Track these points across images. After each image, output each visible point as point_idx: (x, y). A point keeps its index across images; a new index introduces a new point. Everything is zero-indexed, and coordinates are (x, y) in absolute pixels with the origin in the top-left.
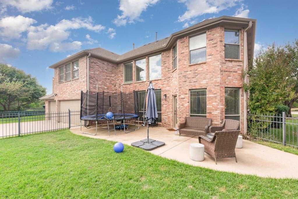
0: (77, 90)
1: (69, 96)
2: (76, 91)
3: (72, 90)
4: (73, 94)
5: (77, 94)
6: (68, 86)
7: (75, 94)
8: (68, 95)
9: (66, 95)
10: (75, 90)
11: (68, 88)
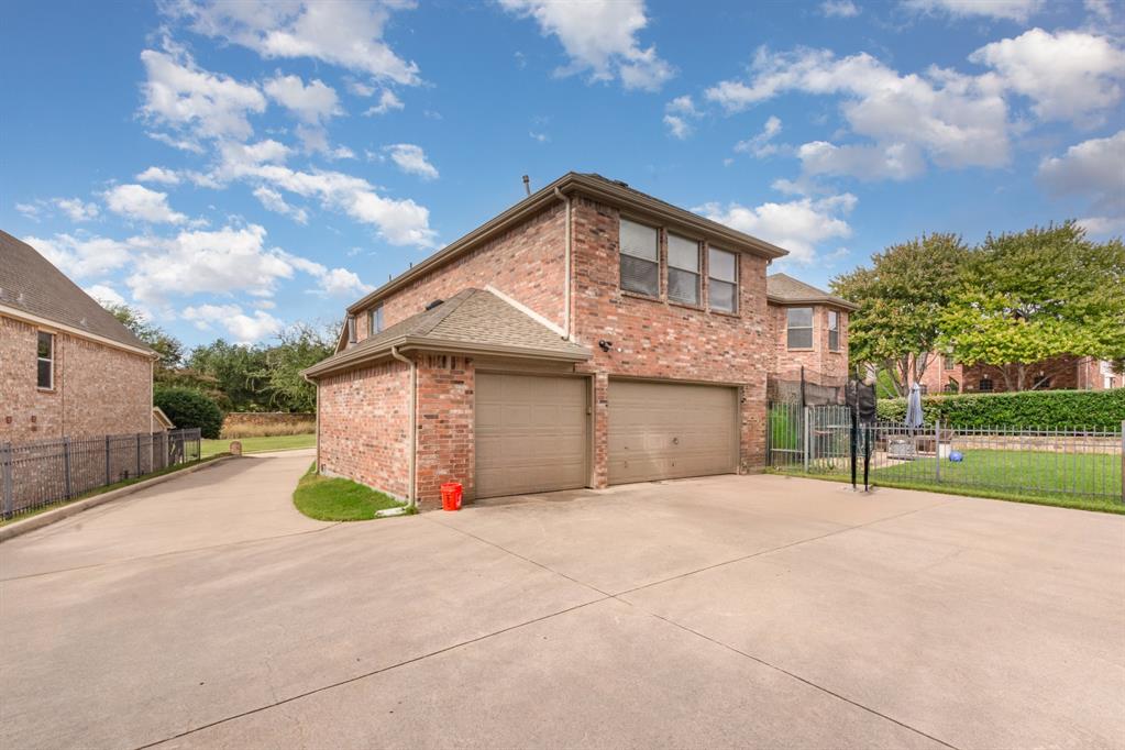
0: (732, 353)
1: (692, 366)
2: (727, 356)
3: (709, 347)
4: (715, 364)
5: (733, 366)
6: (687, 326)
7: (727, 366)
8: (688, 361)
9: (678, 360)
10: (727, 353)
11: (686, 332)
